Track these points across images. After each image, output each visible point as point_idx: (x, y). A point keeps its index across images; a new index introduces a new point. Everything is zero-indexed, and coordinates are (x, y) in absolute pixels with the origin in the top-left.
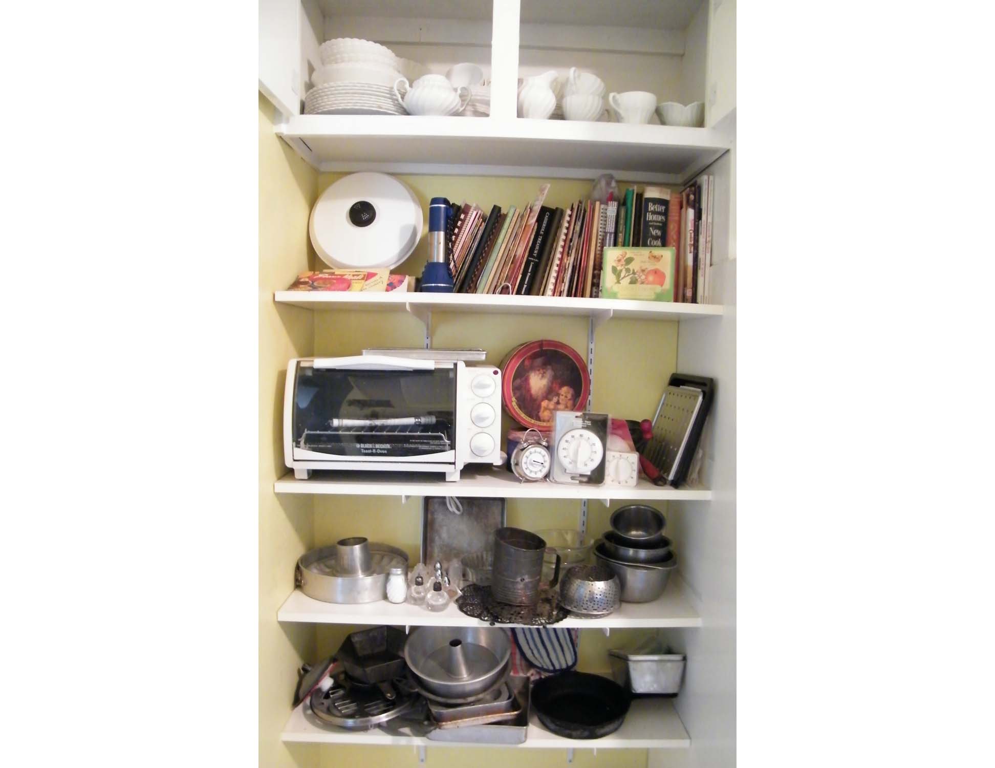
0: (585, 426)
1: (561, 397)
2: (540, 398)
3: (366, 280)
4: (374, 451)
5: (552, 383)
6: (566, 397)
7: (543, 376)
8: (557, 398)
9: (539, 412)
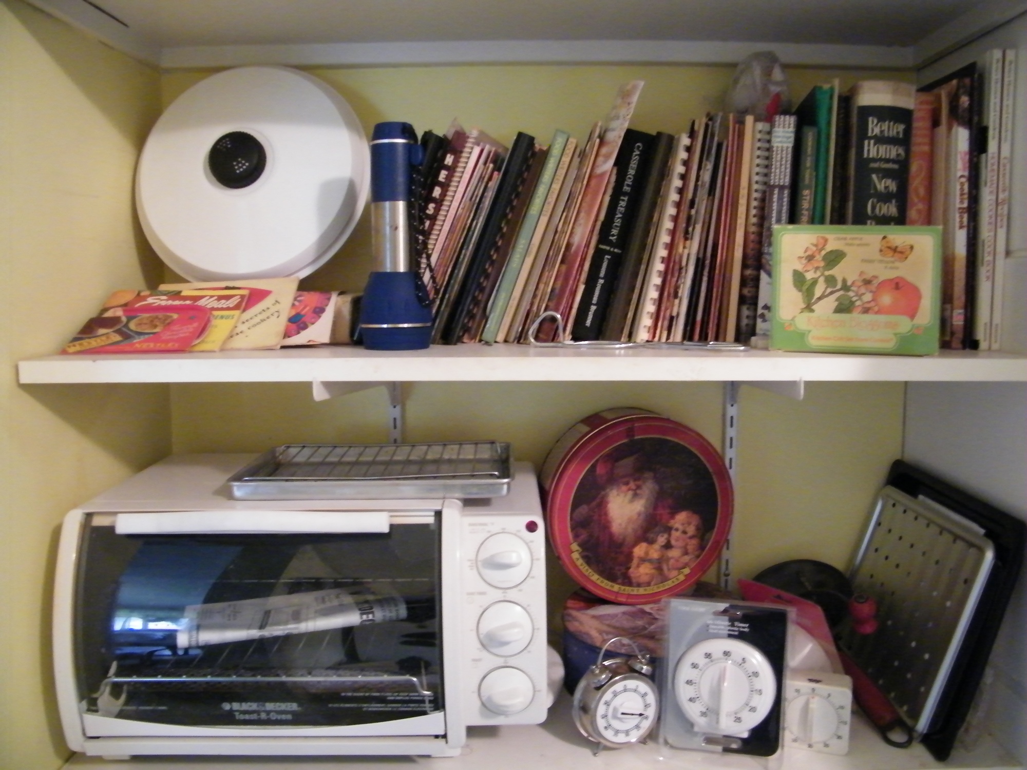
0: (736, 633)
1: (675, 534)
2: (630, 540)
3: (244, 310)
4: (263, 716)
5: (655, 508)
6: (685, 532)
7: (635, 495)
8: (666, 536)
9: (629, 568)
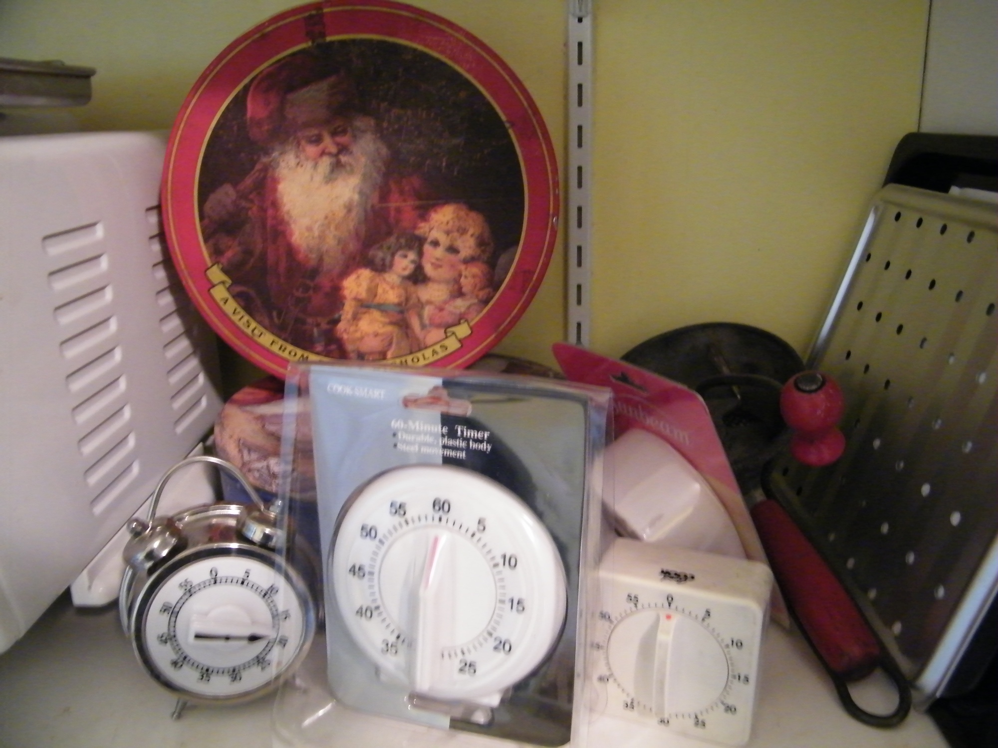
7: (337, 166)
8: (412, 256)
